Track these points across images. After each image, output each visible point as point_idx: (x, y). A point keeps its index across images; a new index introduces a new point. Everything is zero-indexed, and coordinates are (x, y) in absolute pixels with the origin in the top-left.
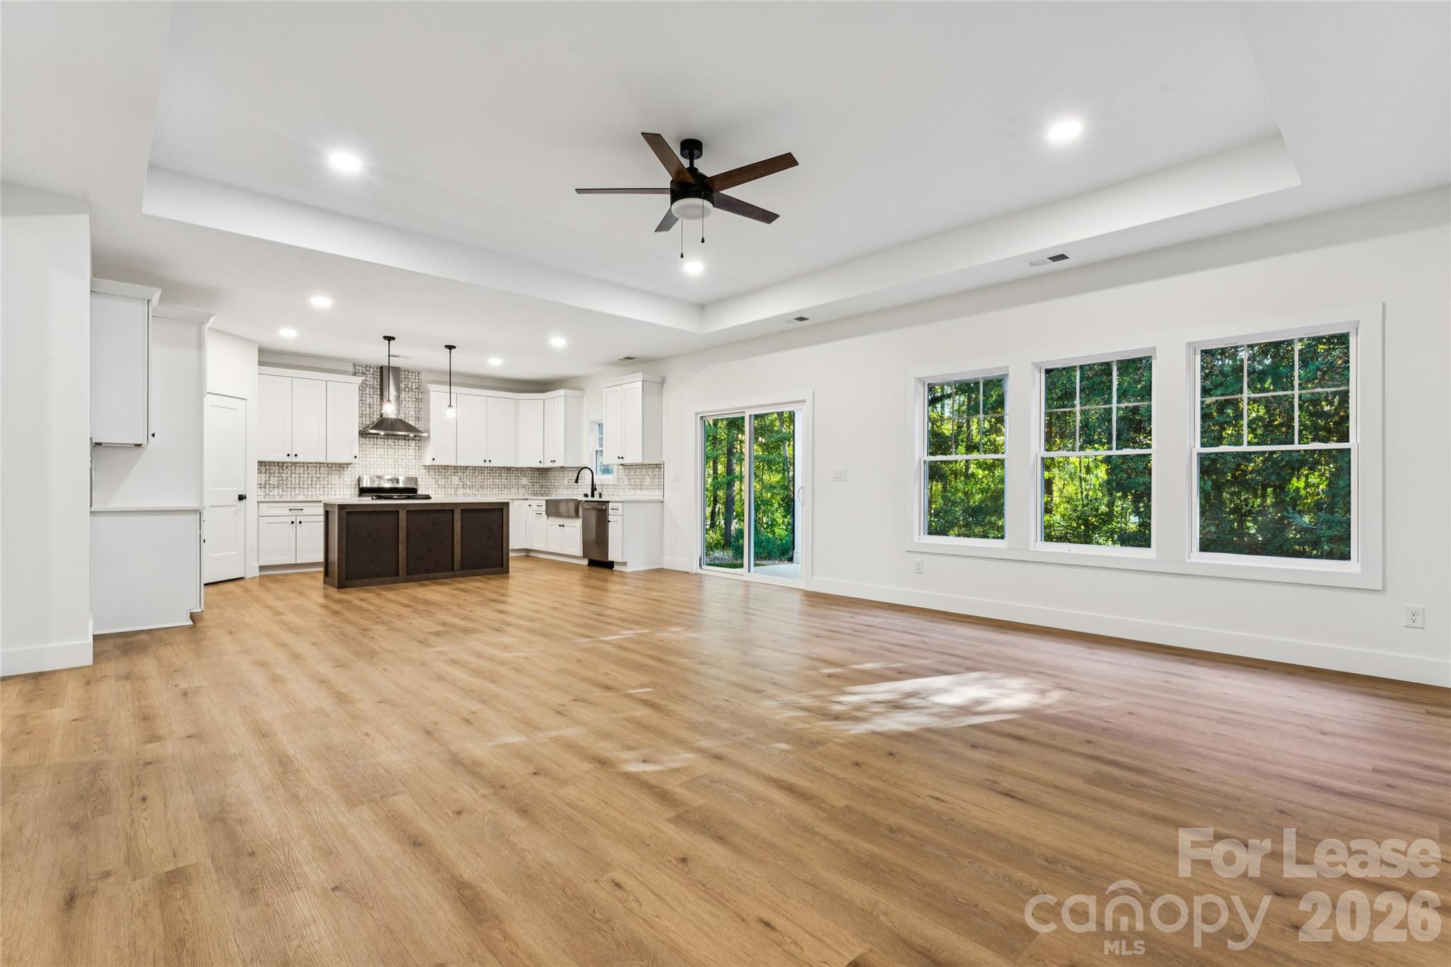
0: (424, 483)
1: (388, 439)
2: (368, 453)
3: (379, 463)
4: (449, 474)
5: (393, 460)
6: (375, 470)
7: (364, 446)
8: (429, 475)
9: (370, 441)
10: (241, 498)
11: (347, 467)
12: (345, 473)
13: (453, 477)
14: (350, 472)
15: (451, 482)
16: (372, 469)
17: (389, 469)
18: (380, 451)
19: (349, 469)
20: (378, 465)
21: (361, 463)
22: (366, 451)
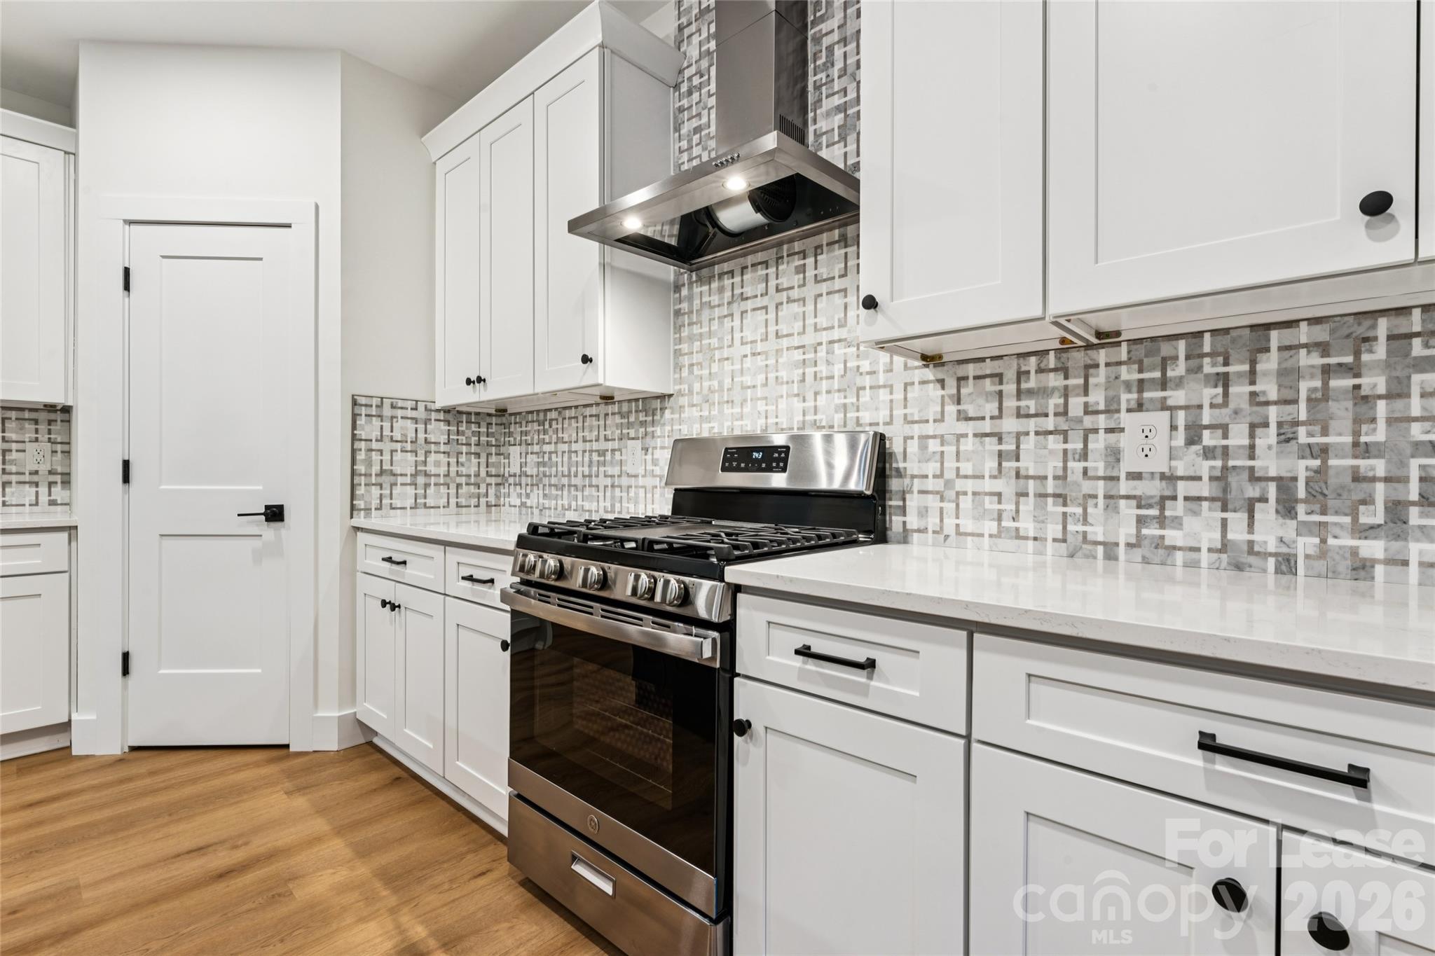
0: (932, 468)
1: (779, 259)
2: (714, 342)
3: (748, 380)
4: (1097, 398)
5: (797, 356)
6: (737, 410)
7: (706, 314)
8: (963, 417)
9: (721, 290)
10: (275, 514)
11: (663, 409)
12: (658, 431)
13: (1125, 419)
14: (668, 428)
15: (1114, 455)
16: (728, 410)
17: (783, 404)
18: (754, 326)
19: (667, 413)
20: (745, 388)
21: (697, 387)
22: (710, 334)
